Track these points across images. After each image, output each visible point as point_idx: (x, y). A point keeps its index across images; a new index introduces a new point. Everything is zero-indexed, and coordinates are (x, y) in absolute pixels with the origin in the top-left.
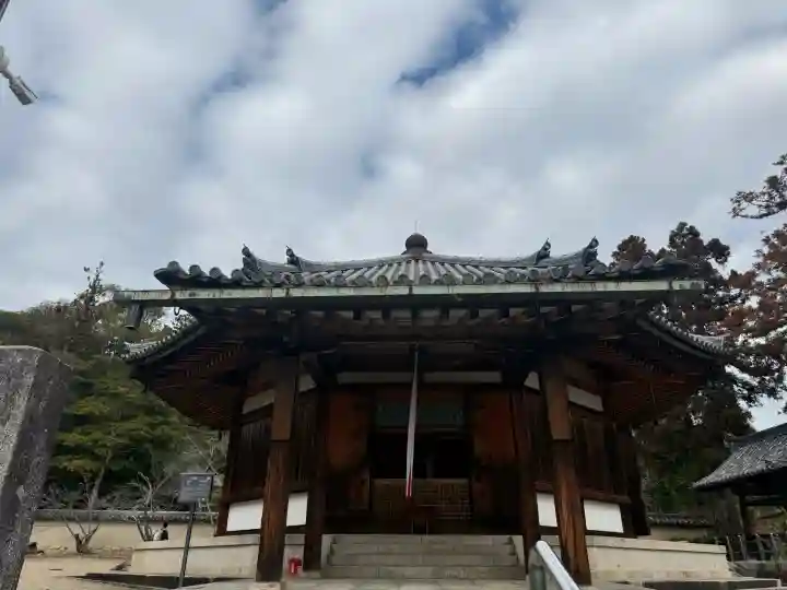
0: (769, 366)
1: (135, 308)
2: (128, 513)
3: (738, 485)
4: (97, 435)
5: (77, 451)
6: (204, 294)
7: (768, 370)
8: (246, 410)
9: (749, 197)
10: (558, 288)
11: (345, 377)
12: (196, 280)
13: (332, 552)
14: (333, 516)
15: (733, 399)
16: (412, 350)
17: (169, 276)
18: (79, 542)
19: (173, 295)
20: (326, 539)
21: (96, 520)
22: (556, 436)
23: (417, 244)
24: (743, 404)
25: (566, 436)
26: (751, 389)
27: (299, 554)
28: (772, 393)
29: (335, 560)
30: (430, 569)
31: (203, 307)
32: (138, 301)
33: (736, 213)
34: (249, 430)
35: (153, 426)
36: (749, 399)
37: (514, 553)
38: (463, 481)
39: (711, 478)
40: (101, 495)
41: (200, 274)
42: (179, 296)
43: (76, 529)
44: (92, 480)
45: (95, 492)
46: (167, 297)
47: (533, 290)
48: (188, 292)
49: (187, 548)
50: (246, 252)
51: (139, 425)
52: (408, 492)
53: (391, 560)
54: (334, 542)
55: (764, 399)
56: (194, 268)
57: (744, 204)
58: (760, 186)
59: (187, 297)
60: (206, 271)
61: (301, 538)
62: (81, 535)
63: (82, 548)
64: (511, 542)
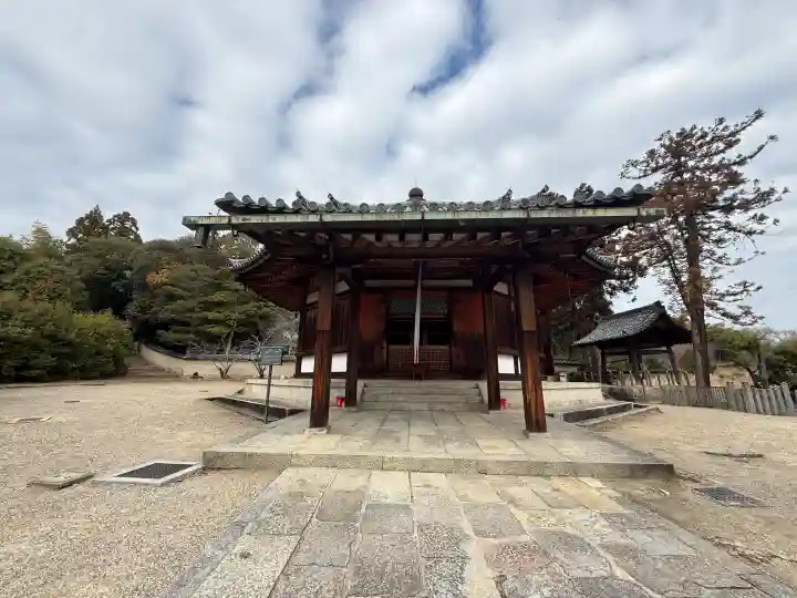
0: (628, 274)
1: (201, 230)
2: (248, 357)
3: (602, 344)
4: (227, 313)
5: (217, 322)
6: (254, 219)
7: (627, 277)
8: (308, 302)
9: (634, 164)
10: (545, 214)
11: (370, 283)
12: (248, 208)
13: (363, 392)
14: (365, 367)
15: (602, 293)
16: (416, 264)
17: (227, 204)
18: (222, 373)
19: (230, 220)
20: (360, 383)
21: (230, 360)
22: (525, 328)
23: (416, 194)
24: (607, 297)
25: (534, 328)
26: (614, 288)
27: (343, 393)
28: (626, 290)
29: (366, 398)
30: (426, 405)
31: (256, 230)
32: (202, 225)
33: (622, 175)
34: (310, 314)
35: (259, 308)
36: (611, 294)
37: (480, 394)
38: (446, 347)
39: (586, 340)
40: (233, 345)
41: (251, 203)
42: (234, 221)
43: (219, 365)
44: (227, 337)
45: (229, 345)
46: (225, 221)
47: (526, 216)
48: (242, 217)
49: (269, 385)
50: (298, 194)
51: (251, 307)
52: (416, 360)
53: (401, 399)
54: (365, 386)
55: (621, 294)
56: (246, 198)
57: (631, 168)
58: (642, 156)
59: (241, 221)
60: (256, 201)
61: (343, 382)
62: (223, 369)
63: (224, 376)
64: (477, 387)
